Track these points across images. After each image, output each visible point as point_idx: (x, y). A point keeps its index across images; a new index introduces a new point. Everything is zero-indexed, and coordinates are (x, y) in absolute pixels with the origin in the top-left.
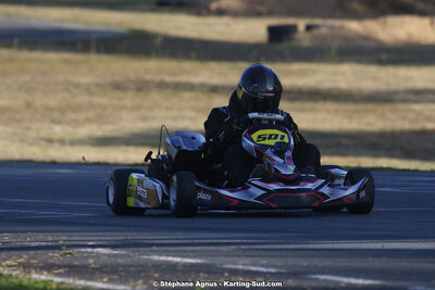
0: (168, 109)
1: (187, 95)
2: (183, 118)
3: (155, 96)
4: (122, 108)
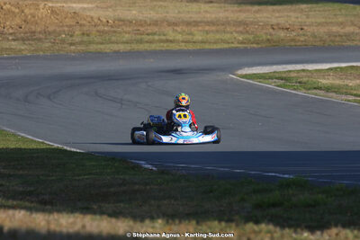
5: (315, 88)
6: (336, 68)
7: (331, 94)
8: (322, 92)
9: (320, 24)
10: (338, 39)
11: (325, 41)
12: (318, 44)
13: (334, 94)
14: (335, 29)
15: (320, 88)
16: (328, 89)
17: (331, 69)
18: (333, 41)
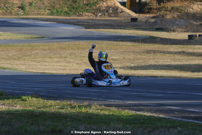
0: (163, 59)
1: (168, 55)
2: (168, 62)
3: (159, 55)
4: (150, 59)
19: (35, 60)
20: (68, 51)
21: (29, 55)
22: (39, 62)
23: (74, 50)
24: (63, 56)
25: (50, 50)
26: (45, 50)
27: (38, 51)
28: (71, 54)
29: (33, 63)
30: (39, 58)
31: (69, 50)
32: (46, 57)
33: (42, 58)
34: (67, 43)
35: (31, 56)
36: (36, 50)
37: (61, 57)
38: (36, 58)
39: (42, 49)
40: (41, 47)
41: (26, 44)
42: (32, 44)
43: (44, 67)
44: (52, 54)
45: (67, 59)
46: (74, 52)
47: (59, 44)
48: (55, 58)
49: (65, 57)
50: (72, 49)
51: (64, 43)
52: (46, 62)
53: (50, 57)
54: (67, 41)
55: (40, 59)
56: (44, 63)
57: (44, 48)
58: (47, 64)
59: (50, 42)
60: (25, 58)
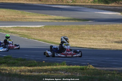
5: (8, 32)
6: (13, 27)
7: (12, 34)
8: (10, 33)
9: (9, 15)
10: (14, 19)
11: (10, 20)
12: (8, 20)
13: (13, 34)
14: (13, 17)
15: (10, 32)
16: (12, 33)
17: (12, 27)
18: (13, 20)
19: (82, 38)
20: (108, 32)
21: (77, 34)
22: (86, 40)
23: (113, 31)
24: (104, 35)
25: (94, 30)
26: (90, 30)
27: (84, 31)
28: (110, 34)
29: (81, 40)
30: (85, 36)
31: (108, 30)
32: (91, 36)
33: (87, 36)
34: (107, 25)
35: (79, 35)
36: (83, 30)
37: (102, 36)
38: (83, 37)
39: (88, 30)
40: (87, 28)
41: (75, 25)
42: (80, 26)
43: (90, 44)
44: (95, 33)
45: (108, 38)
46: (113, 32)
47: (101, 26)
48: (97, 36)
49: (106, 36)
50: (111, 30)
51: (105, 25)
52: (91, 40)
53: (94, 36)
54: (107, 24)
55: (86, 38)
56: (90, 41)
57: (89, 29)
58: (92, 41)
59: (93, 24)
60: (74, 36)
